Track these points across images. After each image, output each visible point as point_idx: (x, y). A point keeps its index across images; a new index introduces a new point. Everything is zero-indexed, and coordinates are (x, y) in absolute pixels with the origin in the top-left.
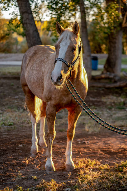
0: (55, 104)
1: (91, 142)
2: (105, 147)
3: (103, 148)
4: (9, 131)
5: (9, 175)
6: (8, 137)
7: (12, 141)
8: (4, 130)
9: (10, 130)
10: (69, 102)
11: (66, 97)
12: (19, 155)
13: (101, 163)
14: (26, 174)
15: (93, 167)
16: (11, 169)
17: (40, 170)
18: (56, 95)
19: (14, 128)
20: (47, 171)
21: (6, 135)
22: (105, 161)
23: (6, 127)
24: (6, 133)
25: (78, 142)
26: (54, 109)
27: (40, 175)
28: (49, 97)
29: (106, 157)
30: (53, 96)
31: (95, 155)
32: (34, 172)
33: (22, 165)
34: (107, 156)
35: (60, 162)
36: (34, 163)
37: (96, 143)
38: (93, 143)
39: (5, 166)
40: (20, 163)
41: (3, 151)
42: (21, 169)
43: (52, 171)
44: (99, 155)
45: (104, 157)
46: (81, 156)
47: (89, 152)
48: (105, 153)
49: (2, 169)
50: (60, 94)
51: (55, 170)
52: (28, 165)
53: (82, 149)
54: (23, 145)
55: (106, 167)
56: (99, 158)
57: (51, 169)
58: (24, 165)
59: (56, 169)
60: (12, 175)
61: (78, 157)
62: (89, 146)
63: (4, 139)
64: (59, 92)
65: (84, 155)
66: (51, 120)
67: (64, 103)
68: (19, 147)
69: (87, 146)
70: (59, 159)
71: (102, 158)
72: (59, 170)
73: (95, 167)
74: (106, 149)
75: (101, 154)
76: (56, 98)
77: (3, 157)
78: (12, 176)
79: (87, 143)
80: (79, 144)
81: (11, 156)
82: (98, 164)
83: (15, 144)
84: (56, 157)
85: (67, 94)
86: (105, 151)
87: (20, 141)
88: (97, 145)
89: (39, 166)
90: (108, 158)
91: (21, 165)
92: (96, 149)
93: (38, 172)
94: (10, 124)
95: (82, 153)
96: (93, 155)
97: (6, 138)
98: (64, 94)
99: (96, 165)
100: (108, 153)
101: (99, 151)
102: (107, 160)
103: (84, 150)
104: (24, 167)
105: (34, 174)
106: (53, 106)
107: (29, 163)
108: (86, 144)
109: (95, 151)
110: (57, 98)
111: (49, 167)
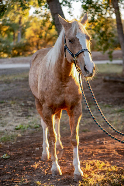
0: (49, 105)
1: (110, 141)
2: (122, 147)
3: (119, 148)
4: (32, 134)
5: (14, 181)
6: (29, 140)
7: (31, 144)
8: (29, 133)
9: (34, 133)
10: (62, 102)
11: (58, 97)
12: (32, 159)
13: (112, 164)
14: (31, 179)
15: (101, 169)
16: (18, 175)
17: (46, 175)
18: (48, 96)
19: (39, 130)
20: (53, 175)
21: (28, 138)
22: (116, 162)
23: (32, 129)
24: (28, 136)
25: (97, 142)
26: (49, 111)
27: (45, 179)
28: (42, 99)
29: (118, 158)
30: (46, 97)
31: (107, 156)
32: (40, 176)
33: (31, 170)
34: (120, 156)
35: (70, 165)
36: (44, 167)
37: (115, 143)
38: (111, 143)
39: (14, 171)
40: (30, 167)
41: (18, 155)
42: (27, 174)
43: (58, 175)
44: (111, 156)
45: (116, 158)
46: (93, 158)
47: (103, 152)
48: (119, 154)
49: (9, 174)
50: (52, 94)
51: (61, 174)
52: (37, 169)
53: (97, 150)
54: (40, 149)
55: (114, 168)
56: (111, 159)
57: (57, 173)
58: (32, 169)
59: (63, 173)
60: (17, 180)
61: (90, 158)
62: (106, 146)
63: (25, 142)
64: (51, 92)
65: (96, 157)
66: (49, 122)
67: (57, 104)
68: (36, 150)
69: (103, 146)
70: (70, 162)
71: (115, 158)
72: (66, 174)
73: (103, 169)
74: (122, 148)
75: (115, 155)
76: (48, 98)
77: (16, 161)
78: (16, 182)
79: (105, 143)
80: (97, 144)
81: (23, 160)
82: (107, 165)
83: (33, 148)
84: (67, 160)
85: (59, 93)
86: (121, 151)
87: (39, 144)
88: (115, 144)
89: (47, 170)
90: (120, 159)
91: (29, 170)
92: (112, 149)
93: (44, 177)
94: (36, 126)
95: (95, 154)
96: (105, 156)
97: (27, 142)
98: (56, 93)
99: (104, 166)
100: (122, 153)
101: (113, 151)
102: (118, 161)
103: (99, 151)
104: (32, 171)
105: (39, 179)
106: (48, 108)
107: (38, 167)
108: (103, 144)
109: (110, 151)
110: (50, 98)
111: (55, 171)
